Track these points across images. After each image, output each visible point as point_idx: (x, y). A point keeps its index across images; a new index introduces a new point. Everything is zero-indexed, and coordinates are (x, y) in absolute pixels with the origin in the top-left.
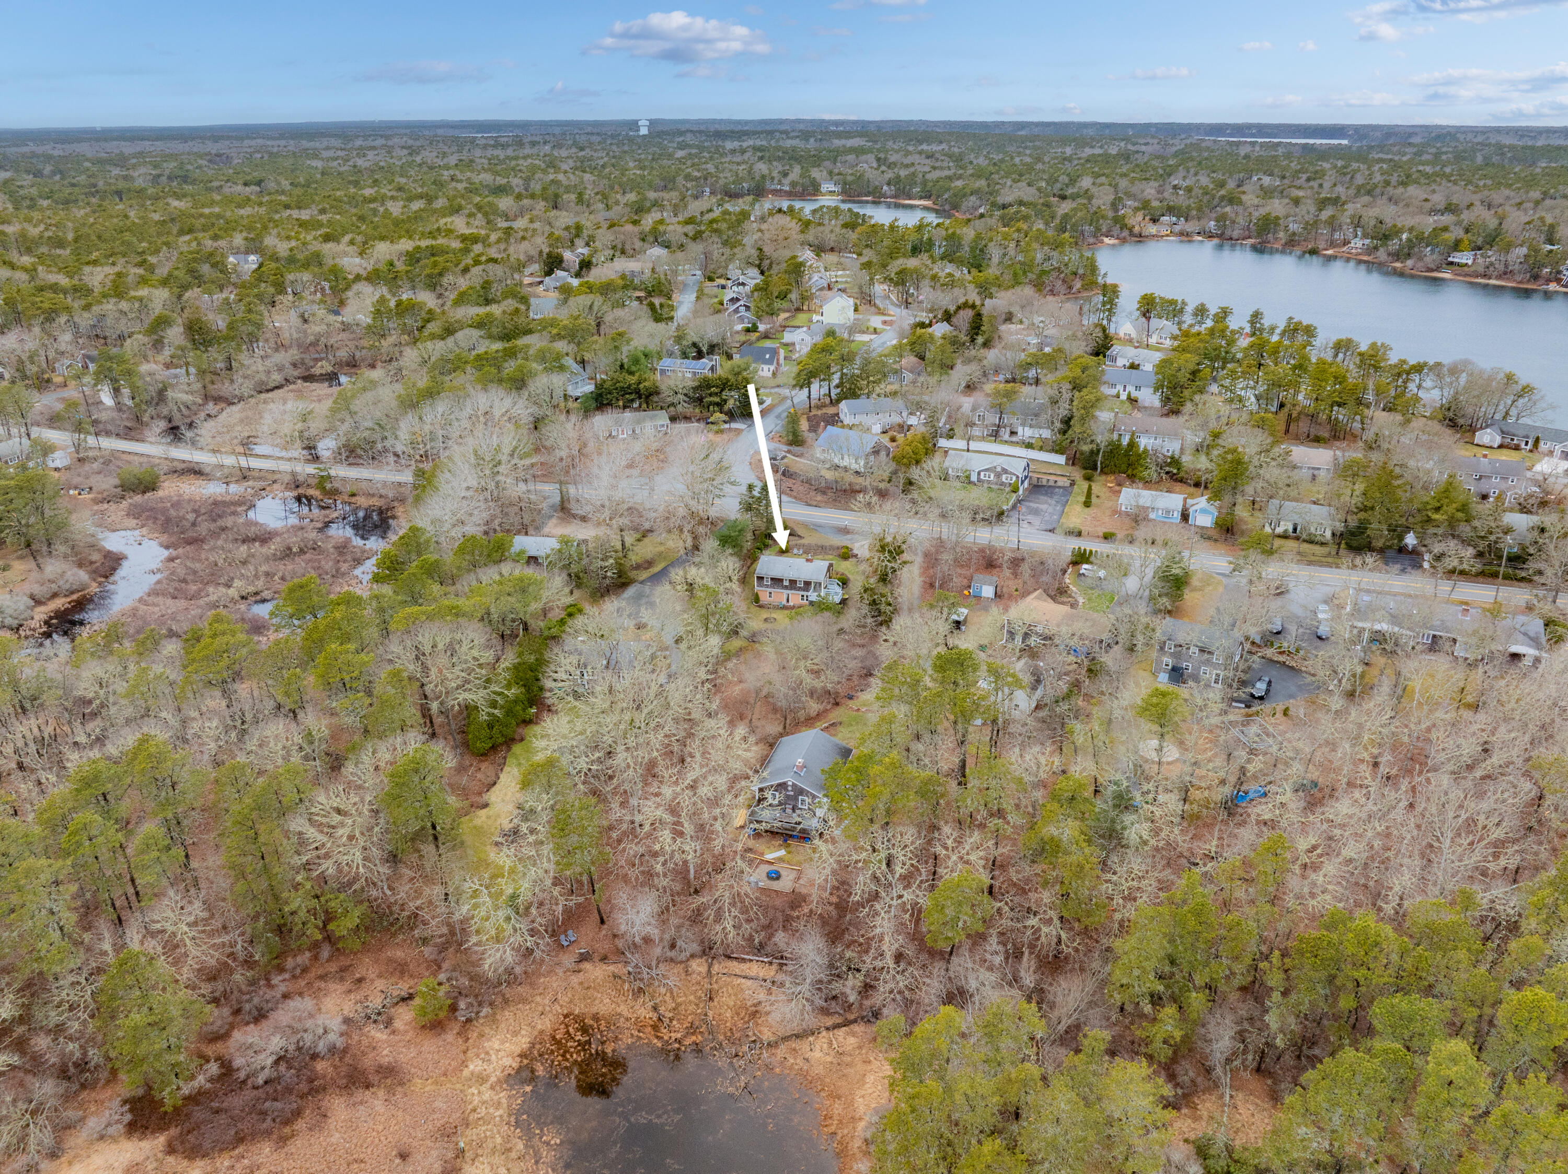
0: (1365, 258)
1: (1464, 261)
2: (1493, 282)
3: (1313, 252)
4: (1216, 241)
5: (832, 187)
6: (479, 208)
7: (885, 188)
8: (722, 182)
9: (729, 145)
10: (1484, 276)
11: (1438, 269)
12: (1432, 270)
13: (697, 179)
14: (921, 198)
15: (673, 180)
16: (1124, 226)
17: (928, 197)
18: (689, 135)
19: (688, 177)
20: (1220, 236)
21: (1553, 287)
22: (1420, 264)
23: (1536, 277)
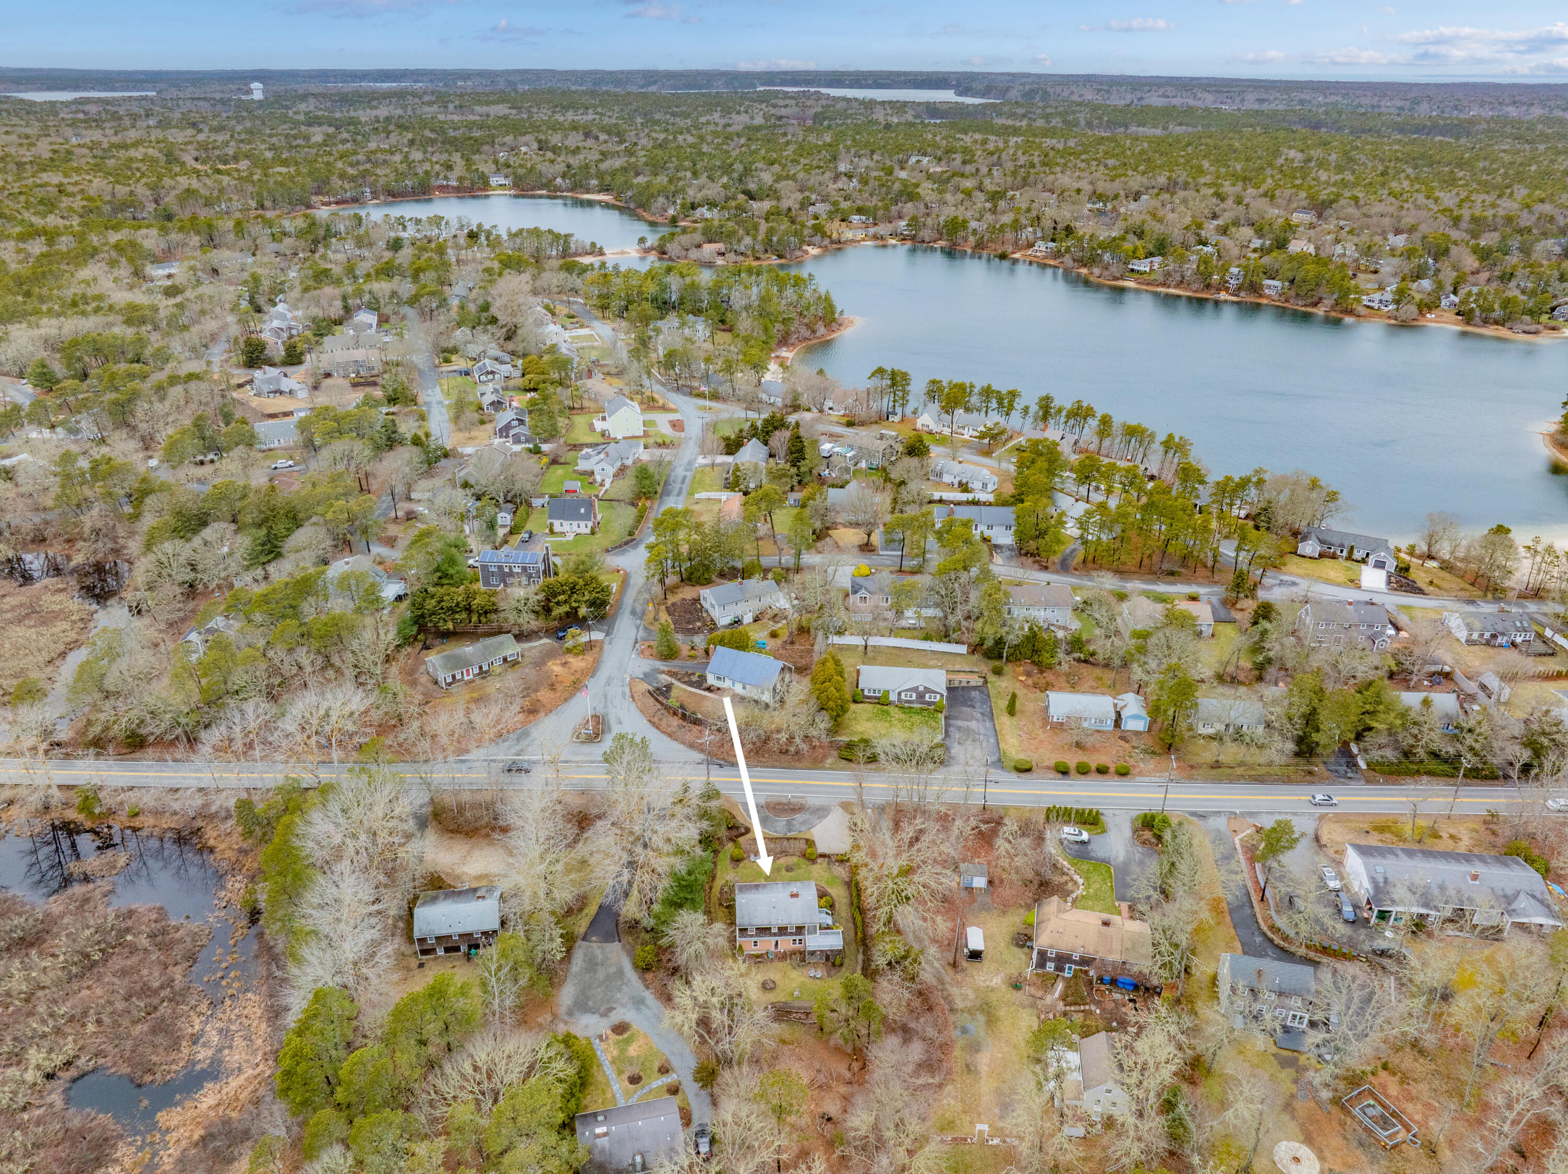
0: (1052, 262)
1: (1142, 269)
2: (1172, 291)
3: (1003, 257)
4: (909, 244)
5: (502, 181)
6: (118, 247)
7: (559, 180)
8: (382, 181)
9: (364, 115)
10: (1164, 285)
11: (1122, 278)
12: (1116, 279)
13: (353, 179)
14: (599, 192)
15: (327, 181)
16: (824, 235)
17: (606, 189)
18: (312, 100)
19: (342, 176)
20: (913, 238)
21: (1223, 296)
22: (1106, 273)
23: (1208, 286)
